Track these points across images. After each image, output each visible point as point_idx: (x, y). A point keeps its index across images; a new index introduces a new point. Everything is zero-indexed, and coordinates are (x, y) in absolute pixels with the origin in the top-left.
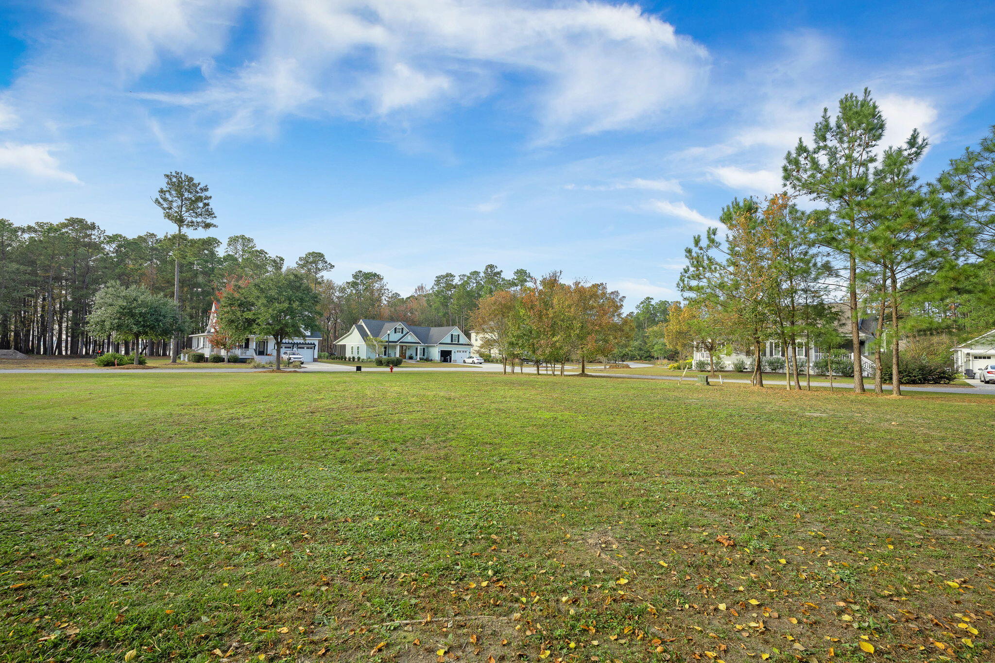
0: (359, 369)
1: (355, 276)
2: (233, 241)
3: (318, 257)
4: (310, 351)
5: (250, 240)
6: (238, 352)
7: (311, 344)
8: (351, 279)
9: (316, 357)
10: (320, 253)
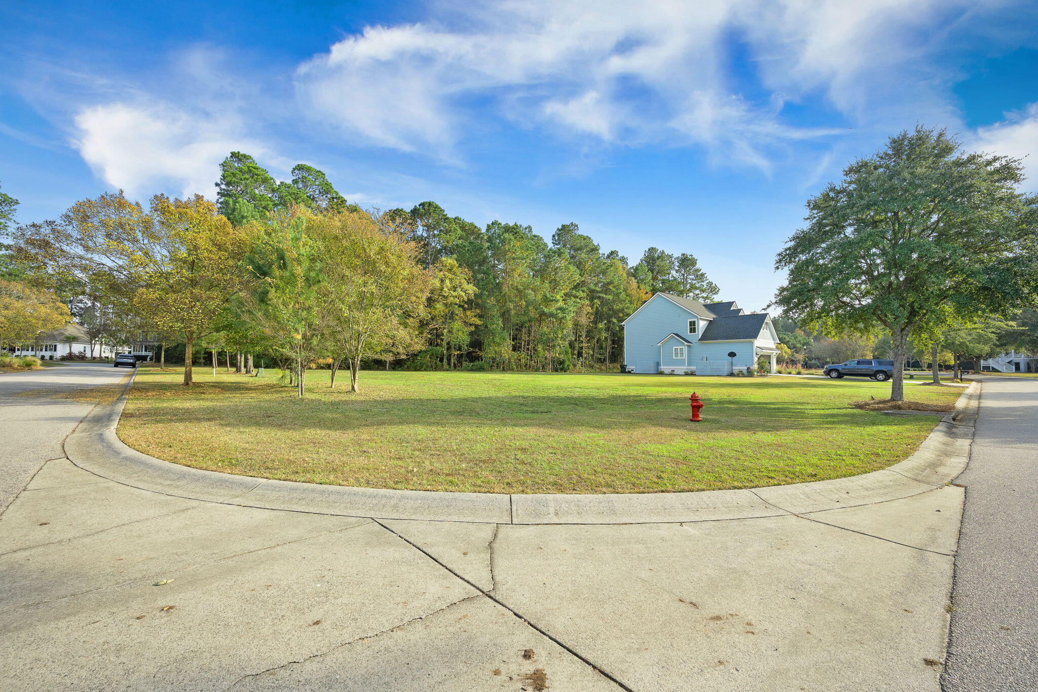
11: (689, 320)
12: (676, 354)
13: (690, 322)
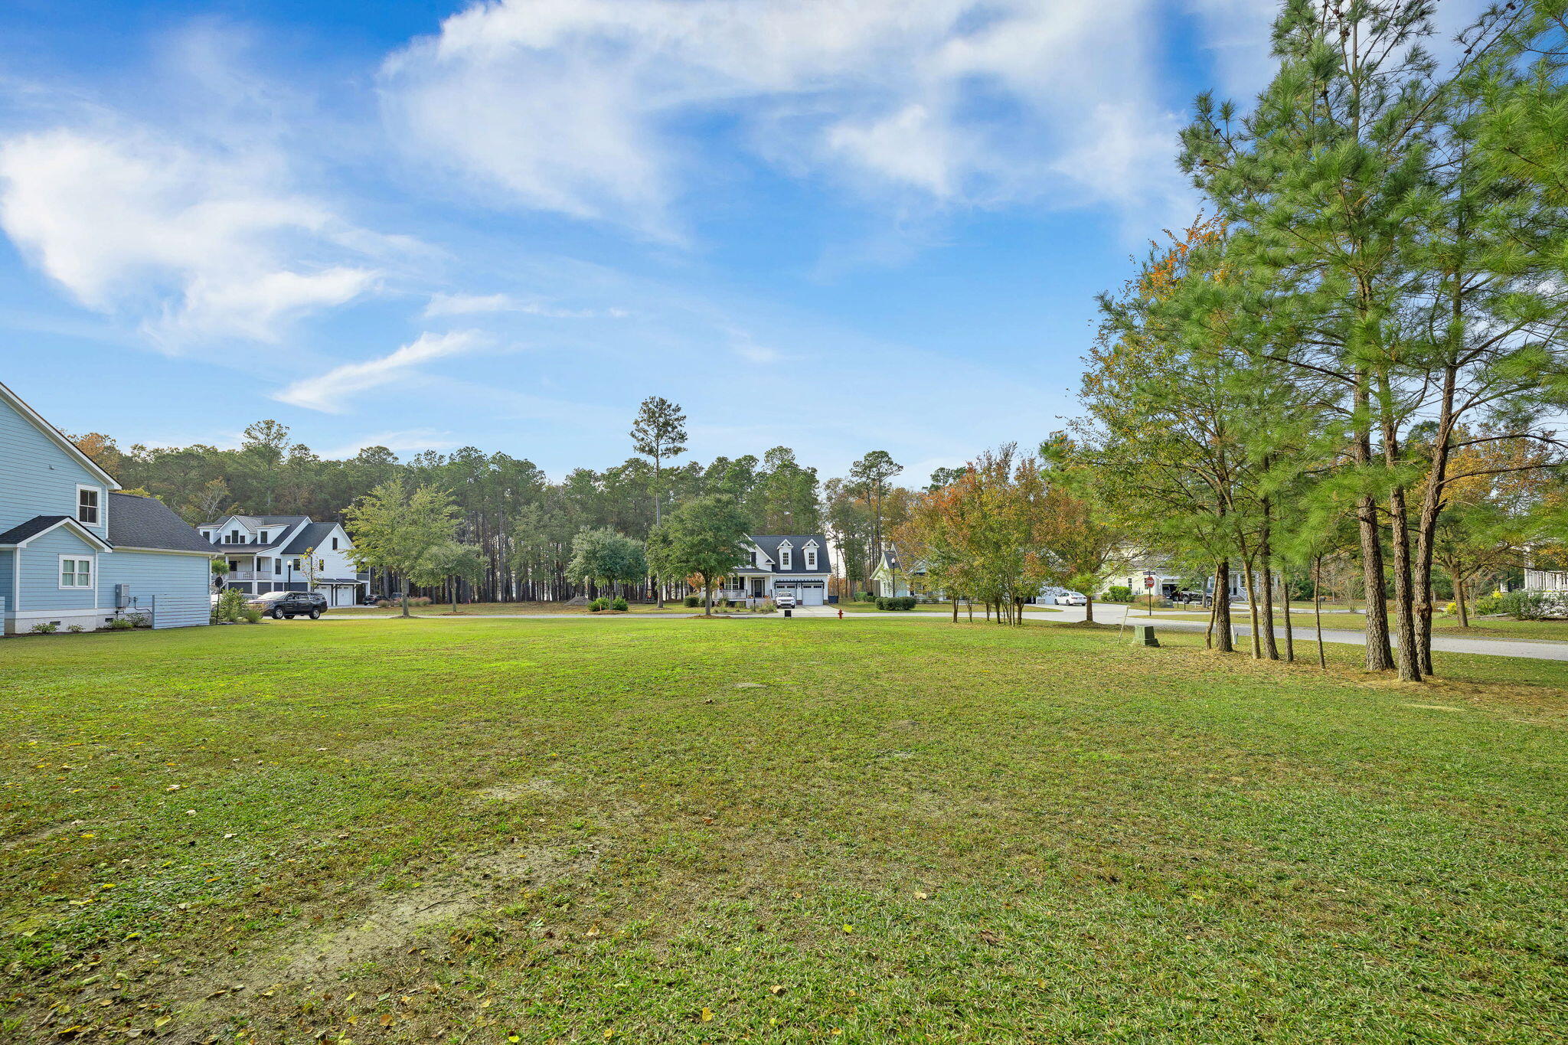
0: (788, 614)
1: (935, 477)
2: (769, 455)
3: (879, 457)
4: (819, 590)
5: (787, 451)
6: (732, 595)
7: (818, 582)
8: (929, 483)
9: (826, 598)
10: (882, 452)
11: (80, 487)
12: (69, 577)
13: (84, 494)
